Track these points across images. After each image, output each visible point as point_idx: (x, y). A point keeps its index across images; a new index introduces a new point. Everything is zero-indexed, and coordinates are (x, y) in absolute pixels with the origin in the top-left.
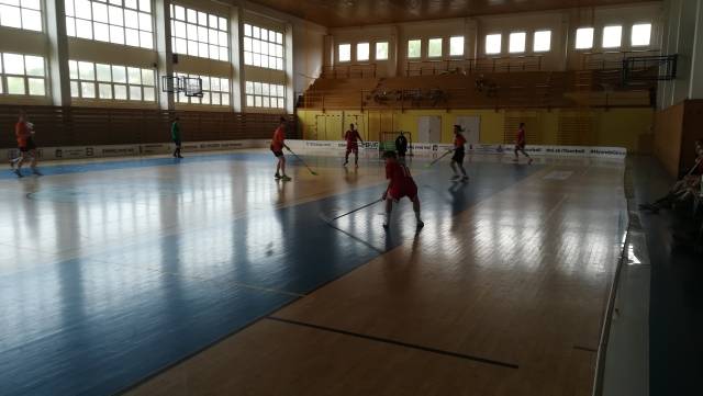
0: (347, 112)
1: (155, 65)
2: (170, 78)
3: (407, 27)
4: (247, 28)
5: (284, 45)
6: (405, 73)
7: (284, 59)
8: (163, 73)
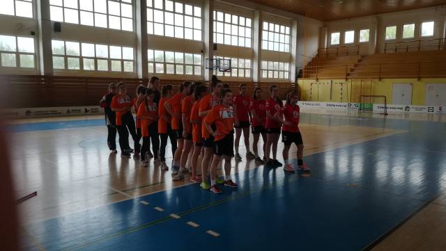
0: (334, 81)
1: (202, 52)
2: (211, 60)
3: (385, 17)
4: (265, 25)
5: (290, 35)
6: (383, 51)
7: (290, 45)
8: (207, 57)
